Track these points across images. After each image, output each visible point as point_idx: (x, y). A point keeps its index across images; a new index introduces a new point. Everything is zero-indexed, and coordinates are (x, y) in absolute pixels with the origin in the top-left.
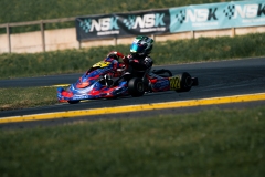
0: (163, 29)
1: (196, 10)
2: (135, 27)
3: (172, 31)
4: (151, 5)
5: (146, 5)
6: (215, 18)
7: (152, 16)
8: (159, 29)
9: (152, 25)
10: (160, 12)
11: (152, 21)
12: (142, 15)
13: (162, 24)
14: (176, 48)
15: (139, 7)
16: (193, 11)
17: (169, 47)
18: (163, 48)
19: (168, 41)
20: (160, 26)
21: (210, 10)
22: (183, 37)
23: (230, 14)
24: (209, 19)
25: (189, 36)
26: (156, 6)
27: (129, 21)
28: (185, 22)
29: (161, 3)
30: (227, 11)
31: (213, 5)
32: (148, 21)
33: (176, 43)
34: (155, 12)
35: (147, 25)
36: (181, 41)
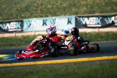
0: (20, 30)
1: (36, 21)
2: (6, 28)
3: (24, 31)
4: (14, 18)
5: (12, 18)
6: (46, 25)
7: (15, 23)
8: (18, 30)
9: (14, 28)
10: (19, 21)
11: (15, 26)
12: (9, 22)
13: (20, 27)
14: (26, 39)
15: (8, 19)
16: (35, 21)
17: (22, 39)
18: (20, 39)
19: (22, 36)
20: (18, 28)
21: (44, 21)
22: (29, 34)
23: (53, 23)
24: (43, 25)
25: (33, 34)
26: (17, 18)
27: (3, 25)
28: (31, 26)
29: (19, 17)
30: (52, 21)
31: (45, 18)
32: (12, 25)
33: (26, 37)
34: (16, 21)
35: (12, 28)
36: (29, 36)
